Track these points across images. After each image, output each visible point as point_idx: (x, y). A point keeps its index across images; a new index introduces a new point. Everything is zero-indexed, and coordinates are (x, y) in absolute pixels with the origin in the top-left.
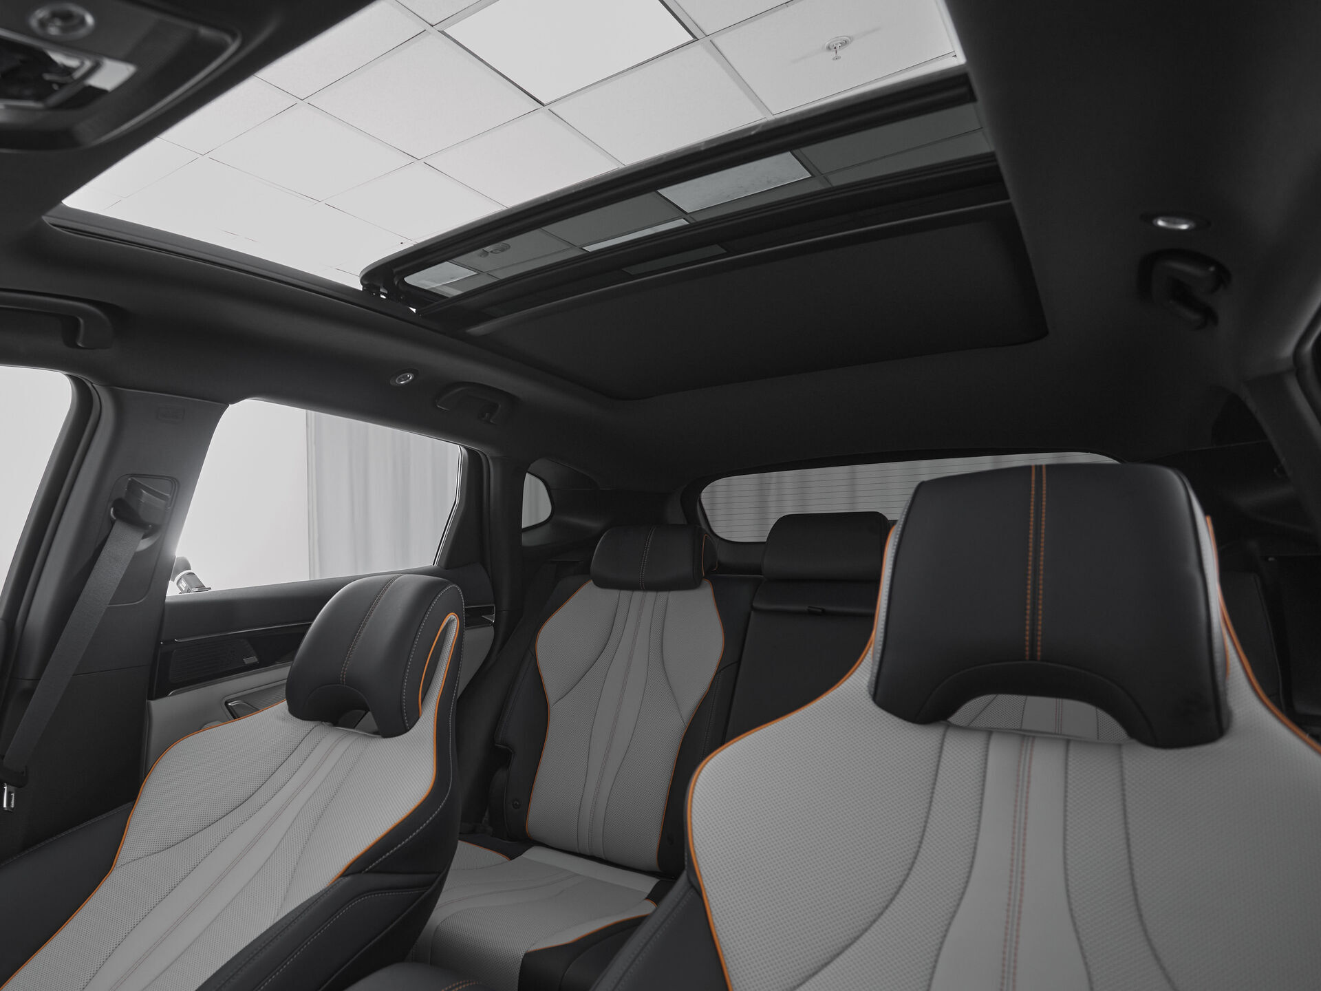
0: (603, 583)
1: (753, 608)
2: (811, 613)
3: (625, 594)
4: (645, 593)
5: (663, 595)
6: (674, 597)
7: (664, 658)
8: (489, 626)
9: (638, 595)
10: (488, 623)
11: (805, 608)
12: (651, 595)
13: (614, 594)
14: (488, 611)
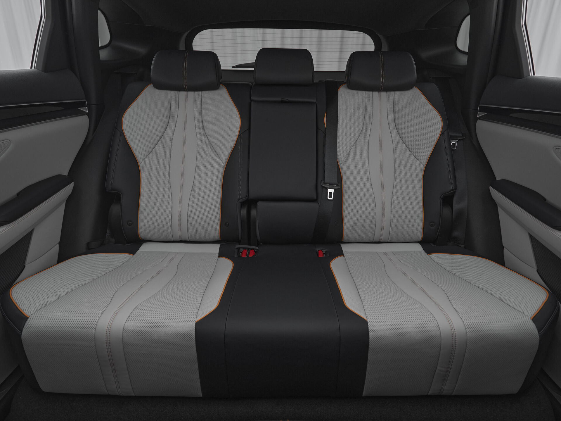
0: (160, 86)
1: (251, 100)
2: (282, 102)
3: (175, 93)
4: (187, 93)
5: (198, 94)
6: (205, 94)
7: (205, 130)
8: (84, 115)
9: (183, 94)
10: (83, 113)
11: (279, 99)
12: (191, 94)
13: (168, 93)
14: (83, 105)
